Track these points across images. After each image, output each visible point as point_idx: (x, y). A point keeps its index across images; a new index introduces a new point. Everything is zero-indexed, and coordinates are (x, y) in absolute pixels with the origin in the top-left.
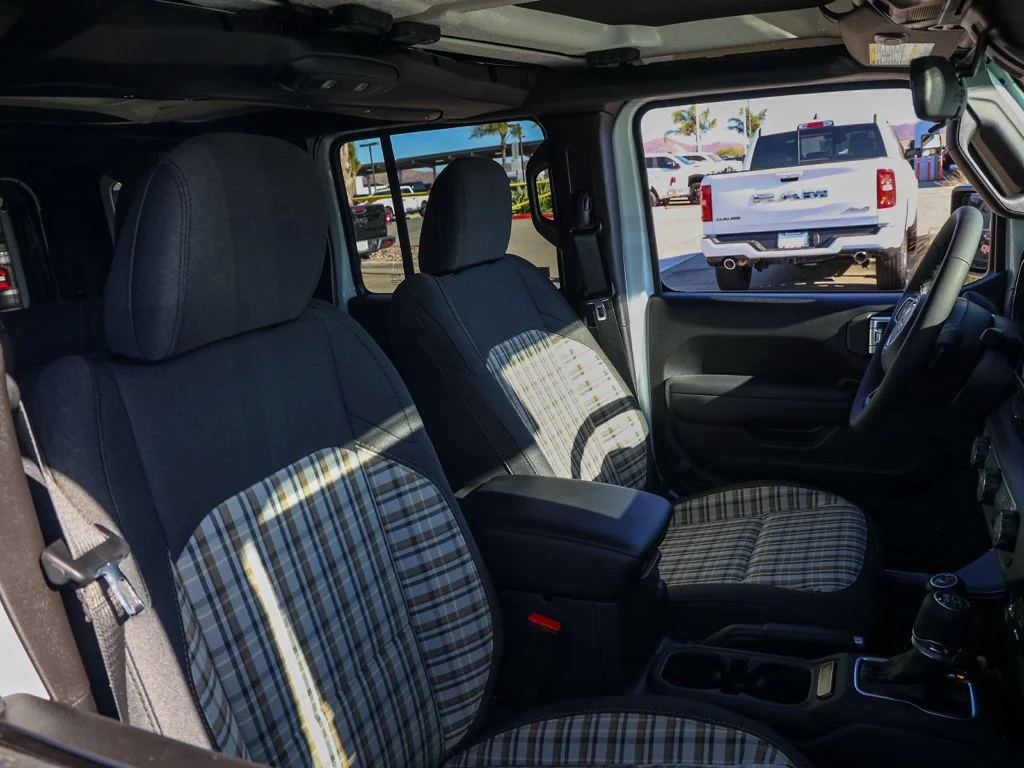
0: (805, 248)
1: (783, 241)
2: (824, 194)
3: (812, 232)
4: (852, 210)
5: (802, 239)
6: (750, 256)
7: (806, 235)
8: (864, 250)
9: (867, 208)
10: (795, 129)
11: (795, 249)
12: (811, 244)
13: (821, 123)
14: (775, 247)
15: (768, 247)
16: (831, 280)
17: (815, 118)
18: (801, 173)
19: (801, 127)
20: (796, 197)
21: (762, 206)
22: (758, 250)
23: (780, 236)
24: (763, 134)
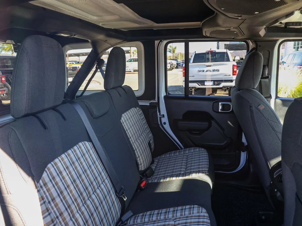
0: (212, 85)
1: (206, 83)
2: (218, 71)
3: (214, 81)
4: (226, 75)
5: (212, 83)
6: (197, 87)
7: (213, 82)
8: (228, 87)
9: (230, 75)
10: (205, 52)
11: (210, 86)
12: (214, 84)
13: (212, 51)
14: (204, 85)
15: (202, 85)
16: (214, 95)
17: (211, 49)
18: (212, 64)
19: (207, 52)
20: (210, 71)
21: (201, 73)
22: (199, 85)
23: (205, 82)
24: (196, 53)
